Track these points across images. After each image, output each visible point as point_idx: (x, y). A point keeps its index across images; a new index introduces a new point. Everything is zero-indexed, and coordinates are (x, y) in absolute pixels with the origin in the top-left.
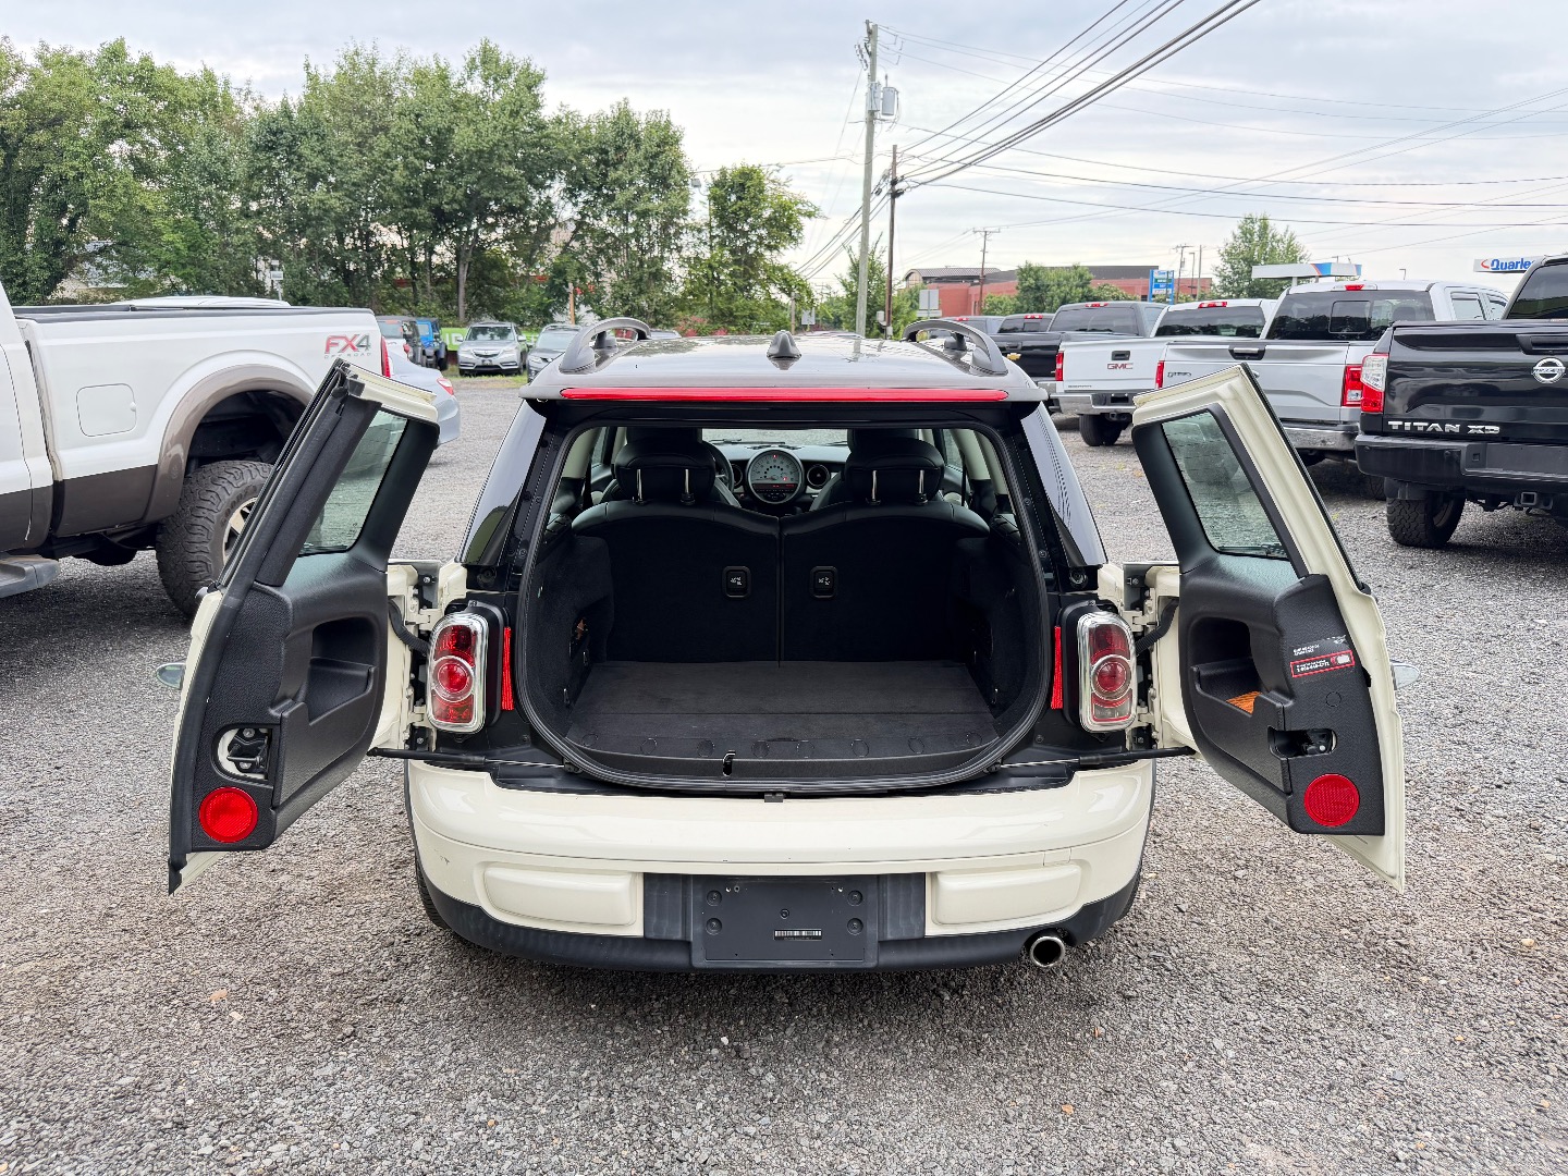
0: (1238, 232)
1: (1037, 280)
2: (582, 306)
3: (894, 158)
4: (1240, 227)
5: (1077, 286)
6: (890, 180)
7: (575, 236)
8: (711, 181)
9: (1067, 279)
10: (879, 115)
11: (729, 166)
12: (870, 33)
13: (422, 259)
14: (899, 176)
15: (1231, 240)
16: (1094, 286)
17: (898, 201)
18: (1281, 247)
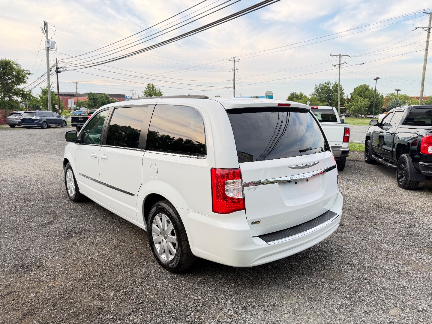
0: (147, 87)
1: (93, 97)
3: (57, 61)
4: (147, 86)
5: (105, 99)
6: (55, 67)
9: (103, 97)
10: (50, 48)
12: (45, 24)
14: (59, 66)
15: (145, 89)
16: (110, 99)
17: (59, 74)
18: (157, 92)
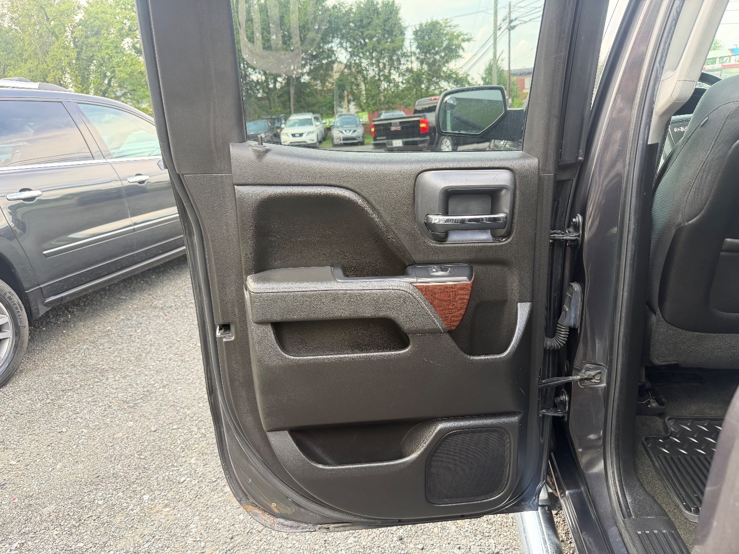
2: (352, 103)
3: (510, 8)
6: (507, 21)
7: (346, 66)
8: (414, 30)
11: (424, 22)
13: (271, 86)
14: (513, 16)
17: (512, 32)
